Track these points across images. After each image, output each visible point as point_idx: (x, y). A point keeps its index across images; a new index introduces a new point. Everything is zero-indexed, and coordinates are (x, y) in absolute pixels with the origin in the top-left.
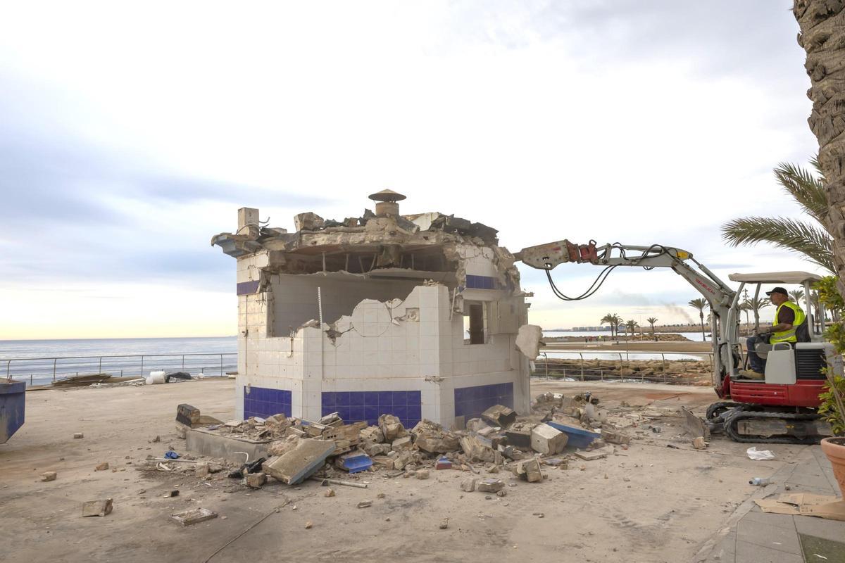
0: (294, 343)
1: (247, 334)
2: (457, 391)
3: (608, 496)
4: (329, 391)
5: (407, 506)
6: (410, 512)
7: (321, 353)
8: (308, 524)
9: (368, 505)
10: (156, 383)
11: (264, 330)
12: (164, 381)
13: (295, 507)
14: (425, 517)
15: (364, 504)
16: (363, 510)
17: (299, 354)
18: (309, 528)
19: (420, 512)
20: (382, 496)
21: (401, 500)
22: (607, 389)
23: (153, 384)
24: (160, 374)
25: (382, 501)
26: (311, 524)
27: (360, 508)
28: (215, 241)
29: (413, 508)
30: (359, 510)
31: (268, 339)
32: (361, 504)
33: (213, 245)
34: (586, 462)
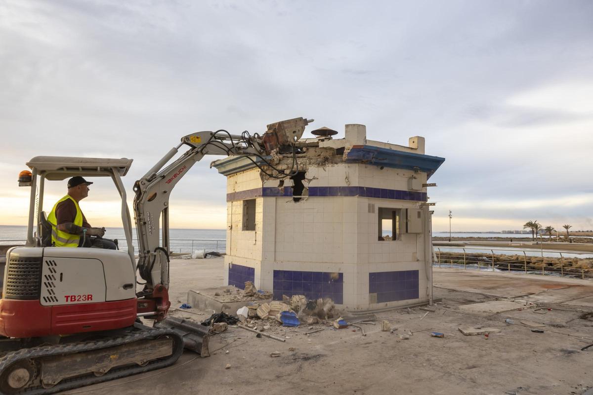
0: (257, 235)
1: (231, 228)
2: (371, 275)
3: (470, 368)
4: (278, 270)
5: (306, 359)
6: (306, 364)
7: (274, 243)
8: (228, 365)
9: (278, 356)
10: (198, 258)
11: (240, 225)
12: (203, 257)
13: (228, 352)
14: (315, 370)
15: (274, 354)
16: (274, 359)
17: (260, 243)
18: (228, 368)
19: (314, 365)
20: (292, 350)
21: (304, 354)
22: (511, 278)
23: (197, 258)
24: (200, 252)
25: (291, 353)
26: (230, 366)
27: (272, 357)
28: (213, 165)
29: (310, 361)
30: (271, 359)
31: (243, 232)
32: (273, 354)
33: (211, 167)
34: (466, 337)
